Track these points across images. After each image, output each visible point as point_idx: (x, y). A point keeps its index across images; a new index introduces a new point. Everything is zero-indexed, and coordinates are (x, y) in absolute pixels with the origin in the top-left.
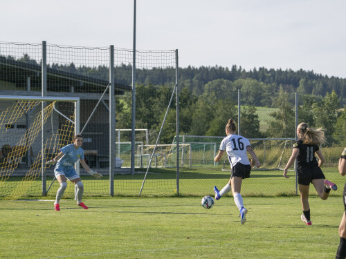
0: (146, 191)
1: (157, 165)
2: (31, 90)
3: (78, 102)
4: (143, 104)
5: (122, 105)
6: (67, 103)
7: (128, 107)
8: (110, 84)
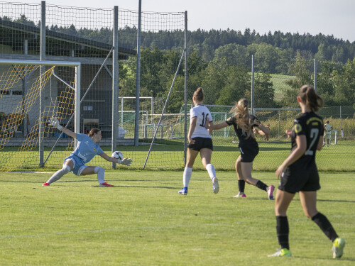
0: (150, 164)
1: (162, 136)
2: (29, 53)
3: (79, 67)
4: (148, 70)
5: (126, 71)
7: (132, 72)
8: (114, 48)
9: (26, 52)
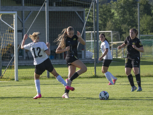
1: (117, 56)
3: (16, 14)
6: (8, 15)
9: (24, 5)
